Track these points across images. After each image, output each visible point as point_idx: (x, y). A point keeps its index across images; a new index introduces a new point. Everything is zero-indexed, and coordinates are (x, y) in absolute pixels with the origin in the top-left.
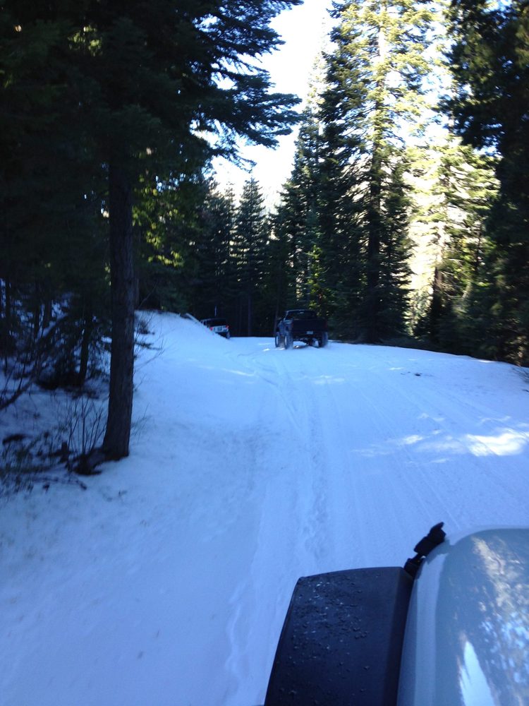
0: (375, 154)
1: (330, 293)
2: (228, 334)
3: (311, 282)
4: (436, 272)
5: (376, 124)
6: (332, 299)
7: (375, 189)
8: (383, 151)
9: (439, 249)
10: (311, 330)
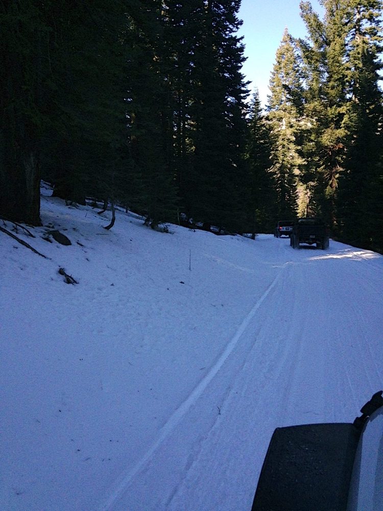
4: (307, 206)
9: (308, 197)
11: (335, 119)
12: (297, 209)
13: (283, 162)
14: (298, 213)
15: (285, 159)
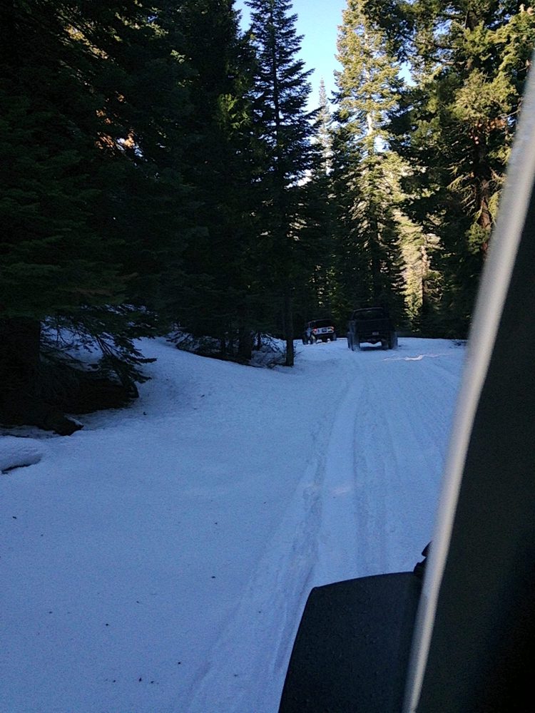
0: (371, 201)
1: (346, 302)
2: (335, 336)
3: (331, 294)
4: (423, 281)
5: (370, 180)
6: (349, 306)
7: (373, 227)
8: (376, 199)
9: (424, 264)
10: (376, 331)
11: (483, 59)
12: (405, 290)
13: (373, 198)
14: (405, 296)
15: (375, 192)
